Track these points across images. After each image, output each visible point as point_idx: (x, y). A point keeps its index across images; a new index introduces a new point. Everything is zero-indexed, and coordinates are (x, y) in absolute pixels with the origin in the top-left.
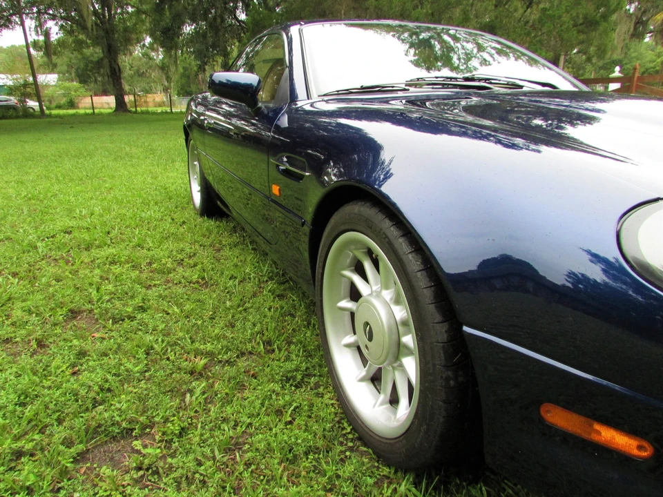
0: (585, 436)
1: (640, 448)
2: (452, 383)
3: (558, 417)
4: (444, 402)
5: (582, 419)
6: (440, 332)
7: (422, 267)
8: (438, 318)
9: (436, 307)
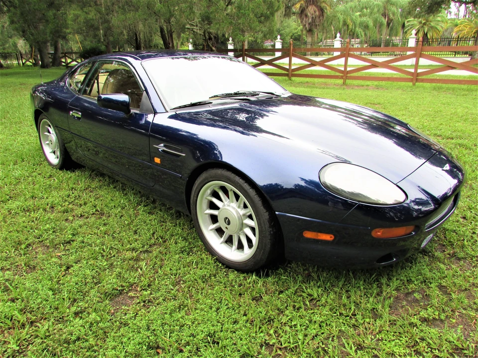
0: (316, 238)
1: (331, 237)
2: (272, 232)
3: (308, 235)
4: (270, 240)
5: (315, 233)
6: (266, 215)
7: (256, 193)
8: (265, 211)
9: (264, 207)
